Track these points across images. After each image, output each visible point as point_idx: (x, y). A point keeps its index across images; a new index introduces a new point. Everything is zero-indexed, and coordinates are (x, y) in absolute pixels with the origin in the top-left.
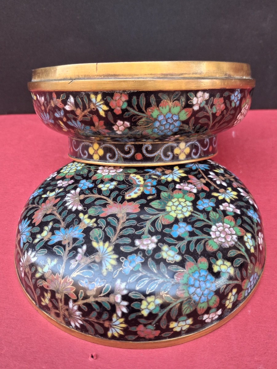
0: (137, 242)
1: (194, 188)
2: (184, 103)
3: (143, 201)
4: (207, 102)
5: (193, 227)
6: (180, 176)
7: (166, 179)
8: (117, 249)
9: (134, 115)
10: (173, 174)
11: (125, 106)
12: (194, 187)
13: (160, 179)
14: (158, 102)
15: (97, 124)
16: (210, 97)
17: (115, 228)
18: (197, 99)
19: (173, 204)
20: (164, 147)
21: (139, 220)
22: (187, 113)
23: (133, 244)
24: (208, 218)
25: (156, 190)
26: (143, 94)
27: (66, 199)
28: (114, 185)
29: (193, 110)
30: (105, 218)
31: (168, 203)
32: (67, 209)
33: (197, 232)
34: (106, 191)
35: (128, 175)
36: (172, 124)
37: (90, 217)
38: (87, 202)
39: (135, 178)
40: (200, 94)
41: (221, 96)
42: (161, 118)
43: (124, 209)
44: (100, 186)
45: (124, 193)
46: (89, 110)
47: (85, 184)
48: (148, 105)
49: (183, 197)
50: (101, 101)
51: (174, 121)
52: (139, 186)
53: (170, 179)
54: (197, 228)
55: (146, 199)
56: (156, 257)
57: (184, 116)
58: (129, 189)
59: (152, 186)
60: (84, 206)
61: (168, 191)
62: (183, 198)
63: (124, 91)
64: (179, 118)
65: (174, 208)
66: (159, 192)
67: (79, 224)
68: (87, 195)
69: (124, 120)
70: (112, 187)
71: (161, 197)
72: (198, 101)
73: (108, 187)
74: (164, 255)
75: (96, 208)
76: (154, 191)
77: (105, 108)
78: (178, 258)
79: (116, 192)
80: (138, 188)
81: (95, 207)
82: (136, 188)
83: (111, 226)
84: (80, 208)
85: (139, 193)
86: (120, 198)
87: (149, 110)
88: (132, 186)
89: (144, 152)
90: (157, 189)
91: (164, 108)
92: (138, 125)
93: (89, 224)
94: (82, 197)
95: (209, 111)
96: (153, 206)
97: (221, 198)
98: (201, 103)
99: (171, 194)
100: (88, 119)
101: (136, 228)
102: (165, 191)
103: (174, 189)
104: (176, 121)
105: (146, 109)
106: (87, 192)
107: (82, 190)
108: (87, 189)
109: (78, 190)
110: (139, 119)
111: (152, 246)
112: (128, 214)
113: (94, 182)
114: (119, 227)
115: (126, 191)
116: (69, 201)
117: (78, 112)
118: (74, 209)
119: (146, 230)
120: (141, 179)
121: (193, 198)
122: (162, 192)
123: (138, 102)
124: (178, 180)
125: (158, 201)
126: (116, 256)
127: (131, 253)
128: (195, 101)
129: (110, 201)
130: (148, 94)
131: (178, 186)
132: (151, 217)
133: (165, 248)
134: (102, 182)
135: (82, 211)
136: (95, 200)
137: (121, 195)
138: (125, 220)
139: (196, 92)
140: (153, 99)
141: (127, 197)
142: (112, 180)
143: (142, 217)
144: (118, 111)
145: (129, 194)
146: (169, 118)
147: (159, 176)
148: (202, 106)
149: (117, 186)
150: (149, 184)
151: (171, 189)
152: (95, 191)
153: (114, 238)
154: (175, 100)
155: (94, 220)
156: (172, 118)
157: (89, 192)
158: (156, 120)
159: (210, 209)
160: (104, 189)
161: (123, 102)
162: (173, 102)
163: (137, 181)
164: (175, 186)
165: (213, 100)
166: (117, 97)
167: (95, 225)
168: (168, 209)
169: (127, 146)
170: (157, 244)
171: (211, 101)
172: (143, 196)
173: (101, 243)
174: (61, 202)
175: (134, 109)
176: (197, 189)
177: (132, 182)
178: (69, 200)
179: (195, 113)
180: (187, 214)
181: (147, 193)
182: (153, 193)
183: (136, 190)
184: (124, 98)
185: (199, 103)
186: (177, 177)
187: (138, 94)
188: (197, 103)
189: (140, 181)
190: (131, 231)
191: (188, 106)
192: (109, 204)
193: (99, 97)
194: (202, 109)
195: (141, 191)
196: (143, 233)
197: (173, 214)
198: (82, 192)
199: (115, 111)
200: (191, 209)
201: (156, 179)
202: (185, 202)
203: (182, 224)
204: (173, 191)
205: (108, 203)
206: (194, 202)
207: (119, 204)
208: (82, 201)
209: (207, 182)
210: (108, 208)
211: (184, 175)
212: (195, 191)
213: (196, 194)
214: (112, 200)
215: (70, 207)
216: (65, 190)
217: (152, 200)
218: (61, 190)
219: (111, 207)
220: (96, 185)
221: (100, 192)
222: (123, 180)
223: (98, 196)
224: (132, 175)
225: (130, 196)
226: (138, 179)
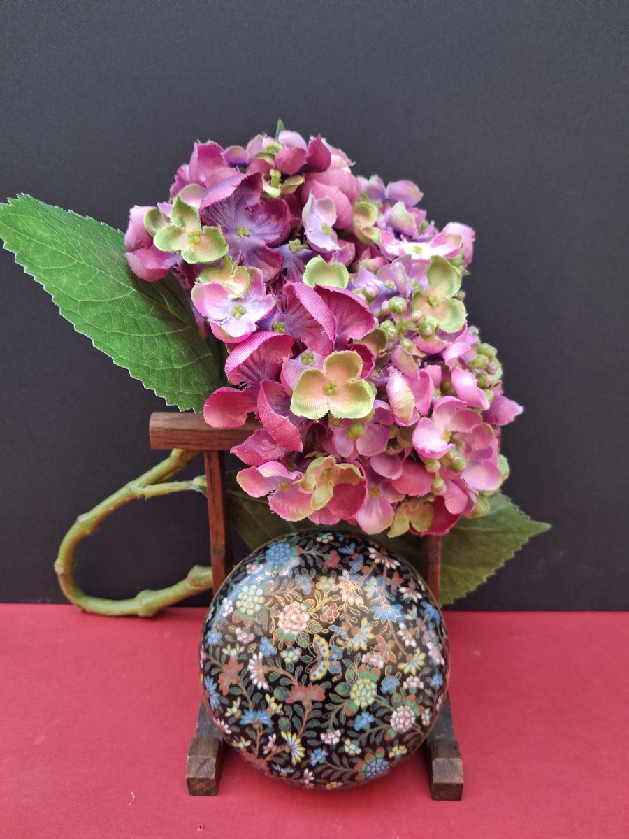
0: (323, 736)
1: (381, 660)
3: (328, 684)
5: (375, 716)
6: (367, 638)
7: (352, 647)
8: (304, 742)
10: (361, 635)
12: (381, 657)
13: (346, 647)
17: (301, 719)
19: (358, 688)
21: (324, 710)
23: (318, 738)
24: (391, 704)
25: (341, 667)
27: (250, 667)
28: (298, 655)
30: (292, 705)
31: (352, 687)
32: (252, 685)
33: (379, 722)
34: (291, 664)
35: (311, 637)
37: (277, 702)
38: (271, 679)
39: (319, 644)
43: (309, 694)
44: (284, 654)
47: (268, 648)
49: (369, 675)
52: (323, 659)
53: (356, 647)
54: (379, 718)
55: (331, 681)
56: (340, 750)
60: (269, 684)
61: (353, 668)
62: (368, 677)
65: (358, 694)
66: (344, 668)
67: (266, 708)
68: (271, 666)
70: (296, 659)
71: (346, 678)
73: (292, 658)
74: (347, 749)
75: (281, 690)
78: (359, 751)
79: (300, 668)
80: (323, 663)
81: (281, 687)
82: (321, 663)
83: (298, 716)
84: (266, 686)
85: (324, 672)
86: (304, 678)
90: (343, 665)
93: (276, 710)
94: (266, 669)
96: (338, 691)
97: (406, 671)
99: (357, 674)
101: (322, 720)
103: (360, 664)
106: (270, 661)
107: (264, 657)
108: (270, 656)
109: (261, 655)
111: (336, 741)
112: (314, 702)
113: (276, 645)
114: (305, 719)
115: (311, 667)
118: (259, 686)
119: (330, 723)
120: (326, 646)
121: (377, 678)
122: (348, 669)
124: (364, 647)
125: (343, 683)
126: (303, 749)
127: (316, 747)
129: (295, 681)
131: (364, 659)
132: (336, 706)
133: (348, 742)
134: (285, 648)
135: (268, 692)
136: (280, 678)
137: (305, 673)
138: (310, 710)
141: (312, 678)
142: (295, 645)
143: (327, 706)
145: (313, 671)
147: (344, 641)
149: (300, 657)
150: (334, 656)
151: (356, 665)
152: (279, 663)
153: (301, 731)
155: (281, 706)
157: (272, 663)
159: (393, 691)
160: (288, 660)
163: (322, 649)
164: (361, 658)
167: (282, 713)
168: (352, 695)
170: (340, 738)
172: (328, 676)
173: (289, 734)
174: (244, 672)
176: (384, 660)
177: (317, 653)
178: (252, 670)
180: (371, 701)
181: (332, 672)
182: (338, 672)
183: (321, 667)
186: (365, 641)
189: (324, 651)
190: (316, 724)
192: (294, 685)
195: (326, 668)
196: (328, 727)
197: (357, 703)
198: (265, 661)
200: (375, 693)
202: (370, 683)
203: (365, 715)
204: (358, 668)
206: (379, 684)
207: (303, 687)
208: (267, 677)
209: (396, 645)
210: (293, 691)
211: (371, 636)
212: (381, 665)
213: (383, 671)
214: (297, 679)
215: (255, 682)
216: (247, 652)
217: (337, 683)
218: (242, 649)
219: (296, 691)
220: (279, 652)
221: (284, 665)
222: (307, 648)
223: (282, 672)
224: (316, 638)
225: (315, 676)
226: (323, 646)
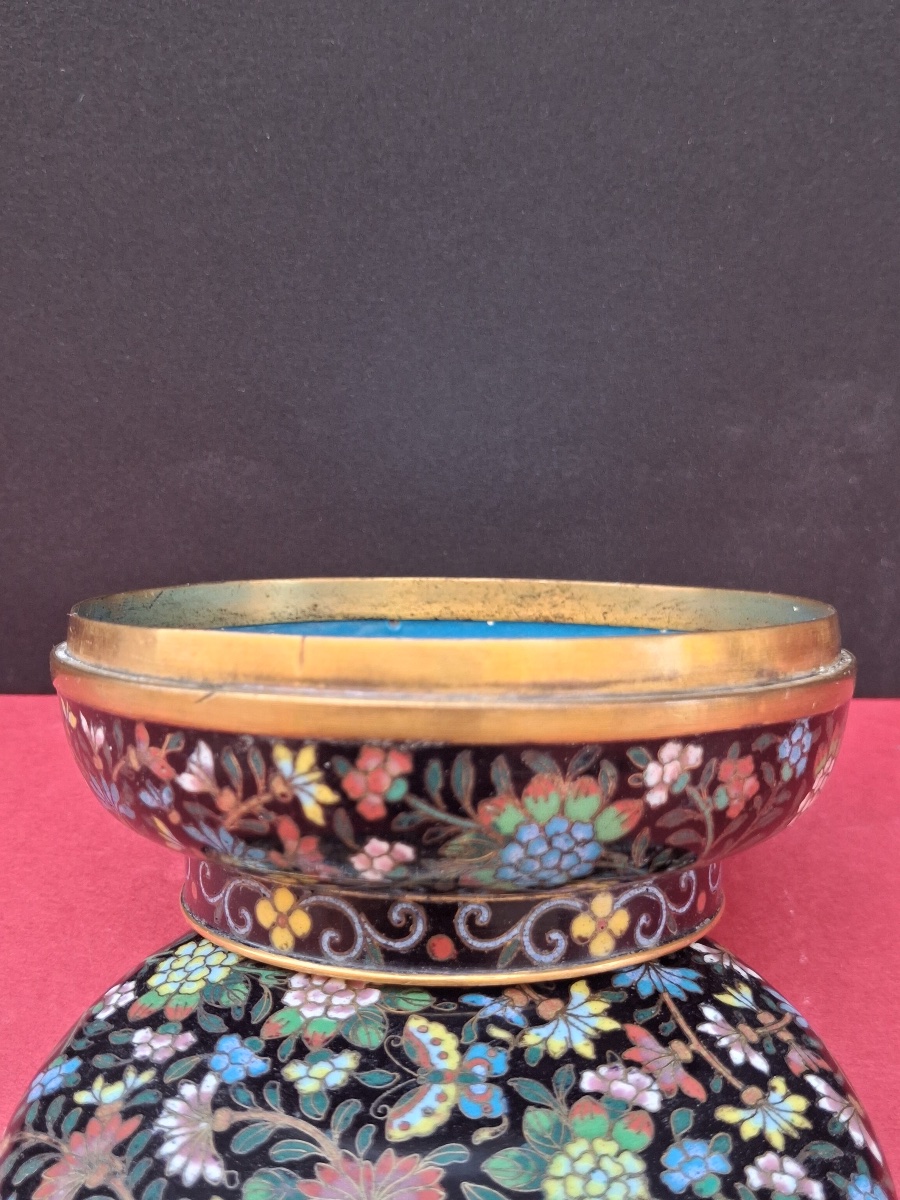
1: (649, 1089)
2: (612, 785)
3: (458, 1153)
4: (696, 775)
6: (597, 1030)
7: (541, 1047)
9: (430, 824)
10: (571, 1019)
11: (399, 791)
12: (648, 1081)
13: (521, 1045)
14: (522, 779)
15: (291, 844)
16: (706, 758)
18: (660, 769)
19: (573, 1168)
20: (534, 915)
22: (625, 817)
25: (504, 1100)
26: (466, 756)
27: (165, 1122)
28: (346, 1070)
29: (647, 806)
31: (551, 1163)
32: (163, 1175)
34: (317, 1095)
35: (397, 1022)
36: (570, 852)
38: (241, 1146)
39: (425, 1038)
40: (670, 751)
41: (743, 754)
42: (529, 834)
43: (383, 1188)
44: (294, 1071)
45: (385, 1112)
46: (266, 798)
47: (238, 1058)
48: (484, 790)
49: (611, 1130)
50: (311, 770)
51: (578, 843)
52: (439, 1077)
53: (557, 1047)
55: (468, 1143)
57: (614, 824)
58: (400, 1093)
59: (491, 1081)
60: (230, 1163)
61: (550, 1105)
62: (609, 1136)
63: (398, 743)
64: (595, 833)
65: (576, 1186)
66: (518, 1106)
68: (244, 1110)
69: (391, 837)
70: (337, 1080)
71: (526, 1133)
72: (660, 777)
73: (322, 1080)
75: (274, 1180)
76: (499, 1107)
77: (328, 796)
79: (351, 1108)
80: (437, 1089)
81: (272, 1171)
82: (429, 1089)
84: (215, 1172)
85: (443, 1113)
86: (366, 1135)
87: (487, 807)
88: (412, 1077)
89: (462, 930)
90: (511, 1095)
91: (541, 799)
92: (444, 856)
94: (224, 1119)
95: (702, 806)
96: (497, 1178)
97: (749, 1131)
98: (674, 782)
99: (564, 1121)
100: (261, 826)
102: (540, 1106)
103: (575, 1094)
104: (585, 842)
105: (475, 804)
106: (245, 1096)
107: (223, 1086)
108: (242, 1081)
109: (210, 1083)
110: (450, 838)
113: (271, 1049)
115: (391, 1101)
116: (174, 1133)
117: (227, 800)
118: (190, 1177)
120: (450, 1042)
121: (645, 1139)
122: (530, 1108)
123: (447, 780)
124: (587, 1050)
125: (513, 1151)
128: (652, 774)
129: (328, 1146)
130: (484, 755)
131: (588, 1081)
134: (301, 1052)
135: (219, 1191)
136: (272, 1141)
137: (371, 1120)
139: (654, 746)
140: (501, 772)
142: (339, 1044)
144: (372, 807)
145: (401, 1113)
146: (558, 834)
147: (516, 1031)
148: (677, 790)
149: (355, 1074)
150: (480, 1070)
151: (562, 1094)
152: (273, 1096)
154: (582, 774)
156: (569, 832)
157: (250, 1100)
158: (511, 839)
159: (712, 1188)
160: (307, 1087)
161: (394, 779)
162: (575, 779)
163: (434, 1051)
164: (579, 1078)
165: (718, 766)
166: (370, 761)
168: (553, 1191)
169: (399, 908)
171: (710, 770)
172: (458, 1127)
174: (143, 1140)
175: (431, 802)
176: (659, 1091)
177: (415, 1060)
178: (171, 1129)
179: (651, 815)
181: (472, 1112)
182: (495, 1115)
183: (429, 1100)
184: (399, 765)
185: (667, 779)
186: (585, 1035)
187: (448, 753)
188: (661, 782)
189: (443, 1056)
191: (628, 790)
192: (324, 1160)
193: (307, 757)
194: (676, 800)
195: (449, 1103)
198: (223, 1099)
199: (362, 808)
200: (640, 1188)
201: (504, 1044)
202: (618, 1154)
204: (570, 1105)
205: (322, 1155)
206: (652, 1157)
207: (361, 1164)
208: (222, 1141)
209: (696, 1055)
210: (320, 1181)
211: (609, 1025)
212: (653, 1102)
213: (660, 1119)
214: (336, 1142)
215: (174, 1165)
216: (161, 1082)
217: (491, 1148)
218: (147, 1077)
219: (332, 1178)
220: (278, 1065)
221: (291, 1099)
222: (381, 1048)
223: (282, 1120)
224: (414, 1024)
225: (405, 1126)
226: (436, 1042)
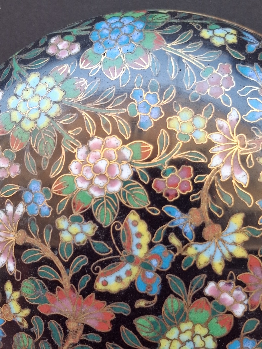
1: (242, 302)
3: (125, 309)
6: (231, 254)
7: (194, 258)
10: (220, 243)
12: (244, 297)
13: (184, 254)
19: (179, 336)
25: (160, 286)
28: (87, 235)
30: (46, 319)
31: (169, 330)
34: (69, 245)
37: (22, 303)
39: (134, 230)
44: (62, 223)
45: (98, 271)
49: (208, 321)
53: (203, 261)
55: (132, 305)
58: (108, 262)
59: (158, 272)
60: (19, 266)
61: (183, 297)
62: (206, 325)
66: (166, 292)
68: (32, 237)
70: (81, 239)
71: (163, 309)
73: (74, 236)
75: (36, 286)
76: (156, 288)
79: (83, 261)
80: (128, 267)
81: (37, 280)
82: (124, 265)
85: (126, 283)
86: (85, 280)
88: (118, 254)
96: (139, 328)
99: (186, 310)
102: (176, 296)
103: (200, 294)
106: (35, 228)
108: (36, 216)
115: (103, 265)
120: (146, 239)
121: (225, 331)
122: (172, 296)
124: (219, 268)
125: (152, 318)
129: (66, 279)
131: (210, 289)
136: (41, 263)
137: (89, 272)
138: (77, 340)
142: (89, 215)
143: (108, 346)
145: (105, 275)
147: (185, 242)
149: (90, 240)
150: (154, 263)
151: (192, 292)
152: (48, 235)
155: (27, 311)
157: (36, 232)
160: (65, 237)
163: (135, 241)
164: (206, 284)
167: (26, 325)
168: (164, 345)
172: (130, 294)
176: (247, 305)
177: (124, 244)
182: (151, 294)
183: (122, 273)
186: (223, 256)
189: (139, 246)
192: (62, 286)
195: (131, 278)
201: (175, 250)
202: (205, 337)
204: (193, 300)
205: (61, 282)
207: (78, 296)
210: (57, 296)
211: (241, 253)
212: (240, 311)
214: (70, 278)
217: (142, 312)
219: (62, 297)
220: (55, 216)
222: (109, 228)
223: (48, 253)
224: (132, 217)
225: (105, 283)
226: (139, 235)
